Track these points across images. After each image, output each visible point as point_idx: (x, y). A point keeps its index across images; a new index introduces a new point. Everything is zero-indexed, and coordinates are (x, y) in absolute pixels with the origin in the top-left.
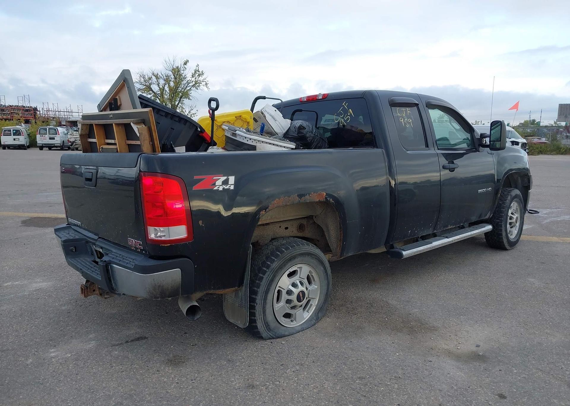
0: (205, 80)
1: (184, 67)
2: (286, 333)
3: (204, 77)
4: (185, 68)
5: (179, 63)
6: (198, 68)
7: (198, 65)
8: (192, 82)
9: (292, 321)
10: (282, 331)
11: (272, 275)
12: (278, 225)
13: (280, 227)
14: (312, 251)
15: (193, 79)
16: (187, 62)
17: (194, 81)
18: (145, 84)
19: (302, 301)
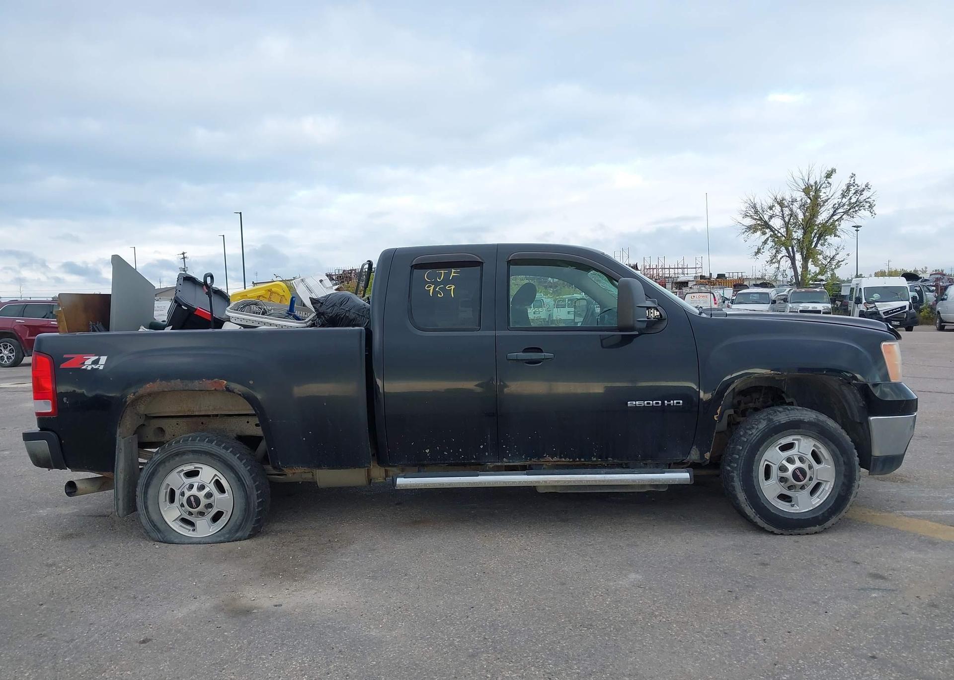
0: (869, 200)
1: (826, 182)
2: (176, 541)
3: (866, 194)
4: (828, 183)
5: (817, 176)
6: (854, 180)
7: (855, 175)
8: (844, 205)
9: (194, 530)
10: (172, 537)
11: (152, 468)
12: (245, 419)
13: (248, 422)
14: (213, 450)
15: (844, 200)
16: (832, 172)
17: (847, 203)
18: (758, 218)
19: (196, 508)
